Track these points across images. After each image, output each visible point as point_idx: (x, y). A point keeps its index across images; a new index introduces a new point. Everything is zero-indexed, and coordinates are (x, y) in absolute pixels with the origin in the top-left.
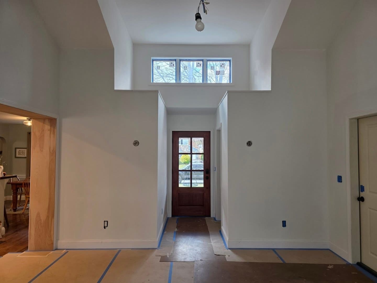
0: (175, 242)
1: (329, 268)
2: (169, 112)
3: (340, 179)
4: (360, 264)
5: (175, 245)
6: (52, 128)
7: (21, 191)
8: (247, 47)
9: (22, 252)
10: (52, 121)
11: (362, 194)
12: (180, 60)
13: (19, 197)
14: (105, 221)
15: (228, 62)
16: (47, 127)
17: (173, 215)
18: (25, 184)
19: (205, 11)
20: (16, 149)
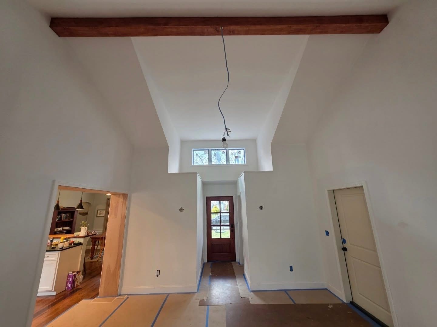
0: (210, 286)
1: (329, 308)
2: (204, 184)
3: (327, 233)
4: (352, 303)
5: (209, 289)
6: (124, 201)
7: (98, 243)
8: (254, 141)
9: (94, 298)
10: (125, 196)
11: (345, 246)
12: (211, 150)
13: (96, 247)
14: (157, 271)
15: (243, 150)
16: (121, 200)
17: (208, 261)
18: (101, 238)
19: (228, 135)
20: (98, 210)
